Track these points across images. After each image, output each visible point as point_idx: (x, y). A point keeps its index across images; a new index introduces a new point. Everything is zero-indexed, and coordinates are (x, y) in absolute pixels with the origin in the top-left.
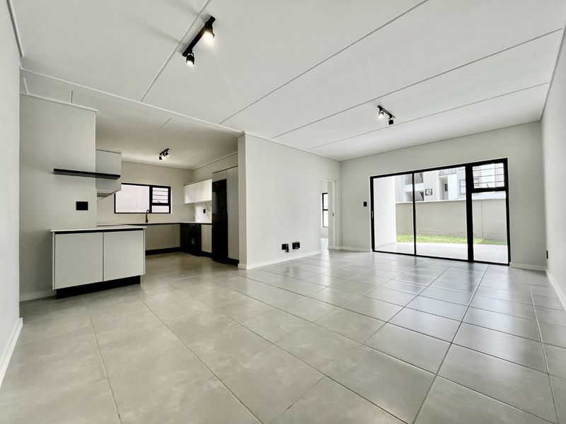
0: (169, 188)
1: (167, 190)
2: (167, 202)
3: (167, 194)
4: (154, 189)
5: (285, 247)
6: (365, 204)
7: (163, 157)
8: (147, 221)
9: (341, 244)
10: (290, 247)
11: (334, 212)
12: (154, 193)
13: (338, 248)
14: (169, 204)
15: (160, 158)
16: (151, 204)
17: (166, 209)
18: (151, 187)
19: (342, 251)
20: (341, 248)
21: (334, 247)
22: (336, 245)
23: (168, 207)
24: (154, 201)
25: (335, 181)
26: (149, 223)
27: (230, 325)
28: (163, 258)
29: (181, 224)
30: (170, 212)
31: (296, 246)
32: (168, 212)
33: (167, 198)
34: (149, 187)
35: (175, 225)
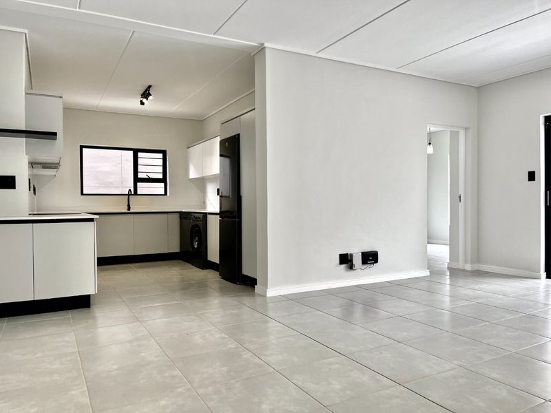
0: (164, 153)
1: (160, 156)
2: (160, 176)
3: (161, 162)
4: (140, 155)
5: (345, 260)
6: (532, 176)
7: (144, 100)
8: (129, 209)
9: (477, 258)
10: (357, 260)
11: (461, 192)
12: (140, 161)
13: (468, 267)
14: (163, 180)
15: (142, 103)
16: (137, 180)
17: (158, 188)
18: (136, 152)
19: (479, 274)
20: (476, 267)
21: (460, 265)
22: (466, 262)
23: (162, 185)
24: (140, 176)
25: (466, 129)
26: (132, 211)
27: (179, 390)
28: (146, 270)
29: (181, 213)
30: (166, 194)
31: (370, 258)
32: (163, 193)
33: (160, 169)
34: (132, 152)
35: (170, 215)
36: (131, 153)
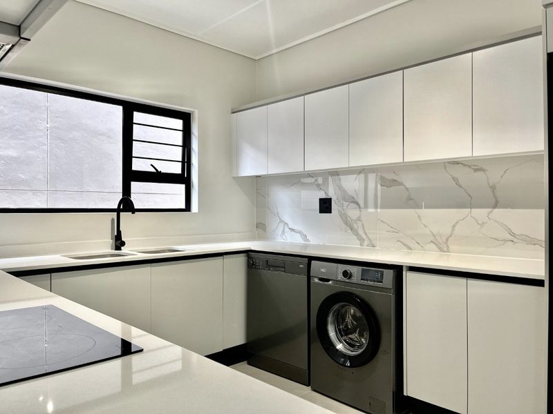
0: (186, 118)
1: (178, 124)
2: (178, 169)
3: (178, 138)
4: (138, 117)
8: (119, 243)
14: (183, 178)
16: (130, 176)
17: (173, 195)
18: (130, 108)
23: (181, 188)
24: (137, 165)
26: (131, 251)
30: (188, 207)
32: (183, 207)
33: (177, 153)
34: (120, 108)
35: (227, 259)
36: (119, 110)
